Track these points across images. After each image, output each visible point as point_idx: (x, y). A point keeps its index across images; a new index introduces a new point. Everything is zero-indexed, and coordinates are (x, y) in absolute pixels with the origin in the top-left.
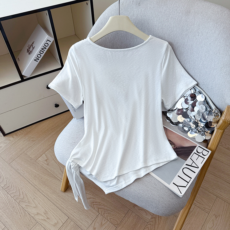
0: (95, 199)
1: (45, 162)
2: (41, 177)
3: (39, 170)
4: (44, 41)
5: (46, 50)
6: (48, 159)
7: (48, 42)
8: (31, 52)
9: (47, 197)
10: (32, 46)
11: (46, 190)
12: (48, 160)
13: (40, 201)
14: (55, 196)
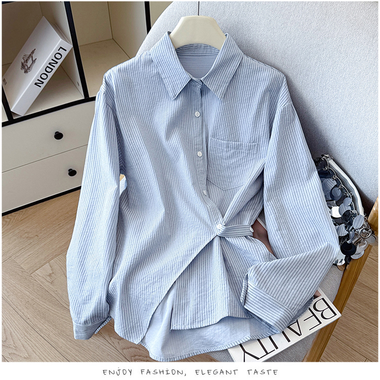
0: (138, 350)
1: (48, 279)
2: (38, 304)
3: (35, 292)
4: (54, 49)
5: (57, 66)
6: (53, 273)
7: (61, 51)
8: (29, 68)
9: (49, 341)
10: (31, 58)
11: (45, 328)
12: (53, 275)
13: (35, 347)
14: (64, 340)
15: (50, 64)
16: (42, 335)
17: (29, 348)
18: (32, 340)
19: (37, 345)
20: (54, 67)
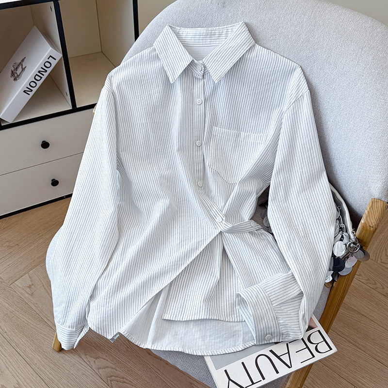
1: (28, 290)
4: (44, 58)
5: (46, 74)
6: (33, 285)
7: (51, 60)
10: (21, 66)
12: (33, 287)
15: (39, 72)
20: (43, 75)
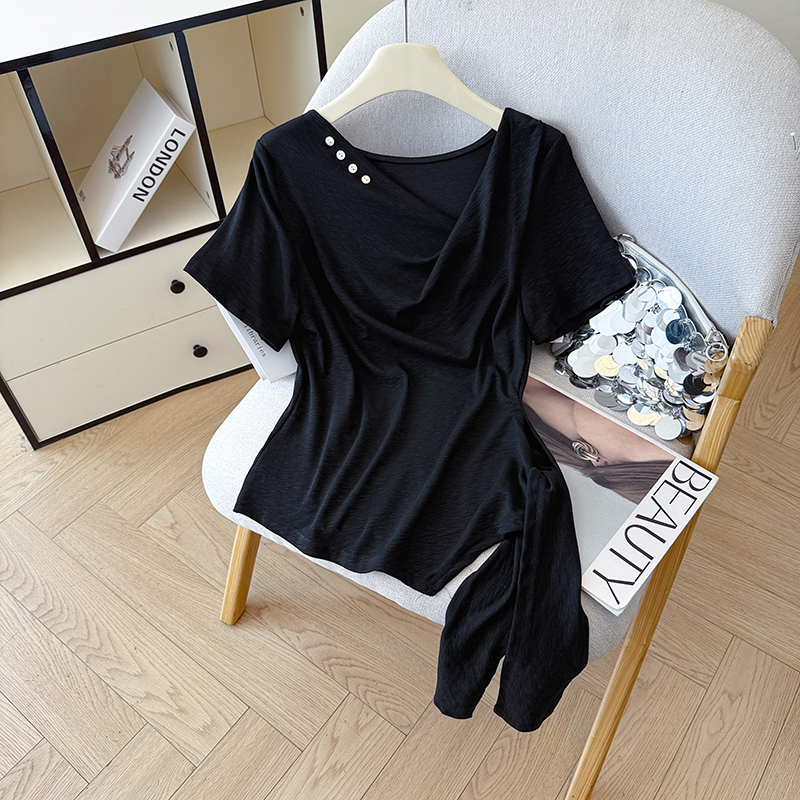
0: (334, 648)
1: (170, 532)
2: (157, 579)
3: (149, 557)
4: (164, 134)
5: (170, 163)
7: (176, 137)
8: (122, 169)
9: (178, 642)
10: (125, 152)
11: (173, 621)
12: (177, 526)
13: (154, 656)
14: (204, 639)
15: (157, 159)
16: (166, 633)
17: (142, 657)
18: (148, 643)
19: (157, 651)
20: (165, 164)
